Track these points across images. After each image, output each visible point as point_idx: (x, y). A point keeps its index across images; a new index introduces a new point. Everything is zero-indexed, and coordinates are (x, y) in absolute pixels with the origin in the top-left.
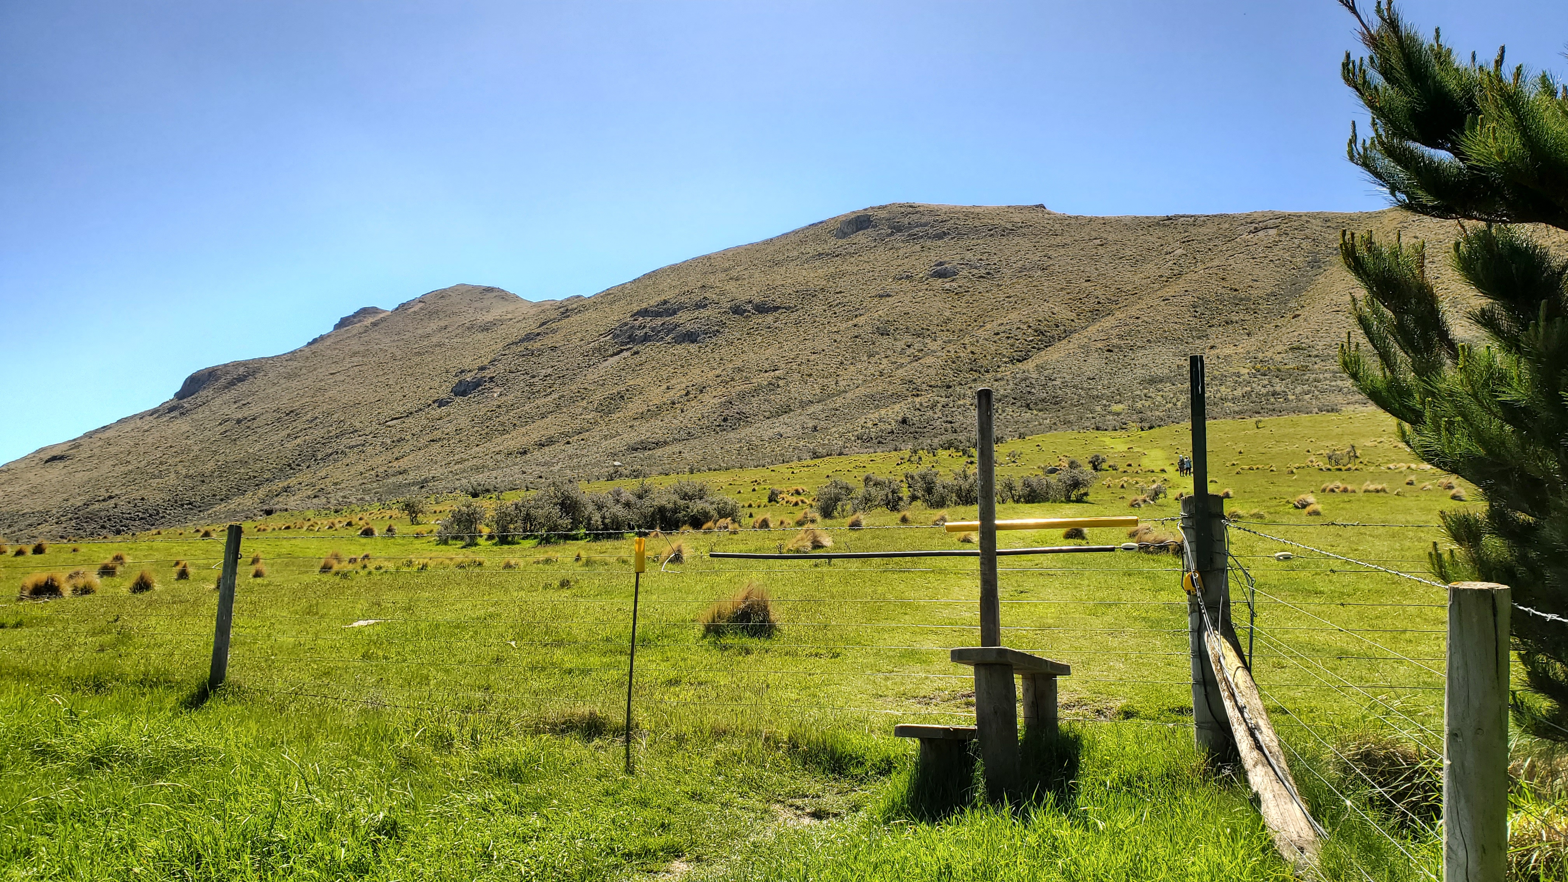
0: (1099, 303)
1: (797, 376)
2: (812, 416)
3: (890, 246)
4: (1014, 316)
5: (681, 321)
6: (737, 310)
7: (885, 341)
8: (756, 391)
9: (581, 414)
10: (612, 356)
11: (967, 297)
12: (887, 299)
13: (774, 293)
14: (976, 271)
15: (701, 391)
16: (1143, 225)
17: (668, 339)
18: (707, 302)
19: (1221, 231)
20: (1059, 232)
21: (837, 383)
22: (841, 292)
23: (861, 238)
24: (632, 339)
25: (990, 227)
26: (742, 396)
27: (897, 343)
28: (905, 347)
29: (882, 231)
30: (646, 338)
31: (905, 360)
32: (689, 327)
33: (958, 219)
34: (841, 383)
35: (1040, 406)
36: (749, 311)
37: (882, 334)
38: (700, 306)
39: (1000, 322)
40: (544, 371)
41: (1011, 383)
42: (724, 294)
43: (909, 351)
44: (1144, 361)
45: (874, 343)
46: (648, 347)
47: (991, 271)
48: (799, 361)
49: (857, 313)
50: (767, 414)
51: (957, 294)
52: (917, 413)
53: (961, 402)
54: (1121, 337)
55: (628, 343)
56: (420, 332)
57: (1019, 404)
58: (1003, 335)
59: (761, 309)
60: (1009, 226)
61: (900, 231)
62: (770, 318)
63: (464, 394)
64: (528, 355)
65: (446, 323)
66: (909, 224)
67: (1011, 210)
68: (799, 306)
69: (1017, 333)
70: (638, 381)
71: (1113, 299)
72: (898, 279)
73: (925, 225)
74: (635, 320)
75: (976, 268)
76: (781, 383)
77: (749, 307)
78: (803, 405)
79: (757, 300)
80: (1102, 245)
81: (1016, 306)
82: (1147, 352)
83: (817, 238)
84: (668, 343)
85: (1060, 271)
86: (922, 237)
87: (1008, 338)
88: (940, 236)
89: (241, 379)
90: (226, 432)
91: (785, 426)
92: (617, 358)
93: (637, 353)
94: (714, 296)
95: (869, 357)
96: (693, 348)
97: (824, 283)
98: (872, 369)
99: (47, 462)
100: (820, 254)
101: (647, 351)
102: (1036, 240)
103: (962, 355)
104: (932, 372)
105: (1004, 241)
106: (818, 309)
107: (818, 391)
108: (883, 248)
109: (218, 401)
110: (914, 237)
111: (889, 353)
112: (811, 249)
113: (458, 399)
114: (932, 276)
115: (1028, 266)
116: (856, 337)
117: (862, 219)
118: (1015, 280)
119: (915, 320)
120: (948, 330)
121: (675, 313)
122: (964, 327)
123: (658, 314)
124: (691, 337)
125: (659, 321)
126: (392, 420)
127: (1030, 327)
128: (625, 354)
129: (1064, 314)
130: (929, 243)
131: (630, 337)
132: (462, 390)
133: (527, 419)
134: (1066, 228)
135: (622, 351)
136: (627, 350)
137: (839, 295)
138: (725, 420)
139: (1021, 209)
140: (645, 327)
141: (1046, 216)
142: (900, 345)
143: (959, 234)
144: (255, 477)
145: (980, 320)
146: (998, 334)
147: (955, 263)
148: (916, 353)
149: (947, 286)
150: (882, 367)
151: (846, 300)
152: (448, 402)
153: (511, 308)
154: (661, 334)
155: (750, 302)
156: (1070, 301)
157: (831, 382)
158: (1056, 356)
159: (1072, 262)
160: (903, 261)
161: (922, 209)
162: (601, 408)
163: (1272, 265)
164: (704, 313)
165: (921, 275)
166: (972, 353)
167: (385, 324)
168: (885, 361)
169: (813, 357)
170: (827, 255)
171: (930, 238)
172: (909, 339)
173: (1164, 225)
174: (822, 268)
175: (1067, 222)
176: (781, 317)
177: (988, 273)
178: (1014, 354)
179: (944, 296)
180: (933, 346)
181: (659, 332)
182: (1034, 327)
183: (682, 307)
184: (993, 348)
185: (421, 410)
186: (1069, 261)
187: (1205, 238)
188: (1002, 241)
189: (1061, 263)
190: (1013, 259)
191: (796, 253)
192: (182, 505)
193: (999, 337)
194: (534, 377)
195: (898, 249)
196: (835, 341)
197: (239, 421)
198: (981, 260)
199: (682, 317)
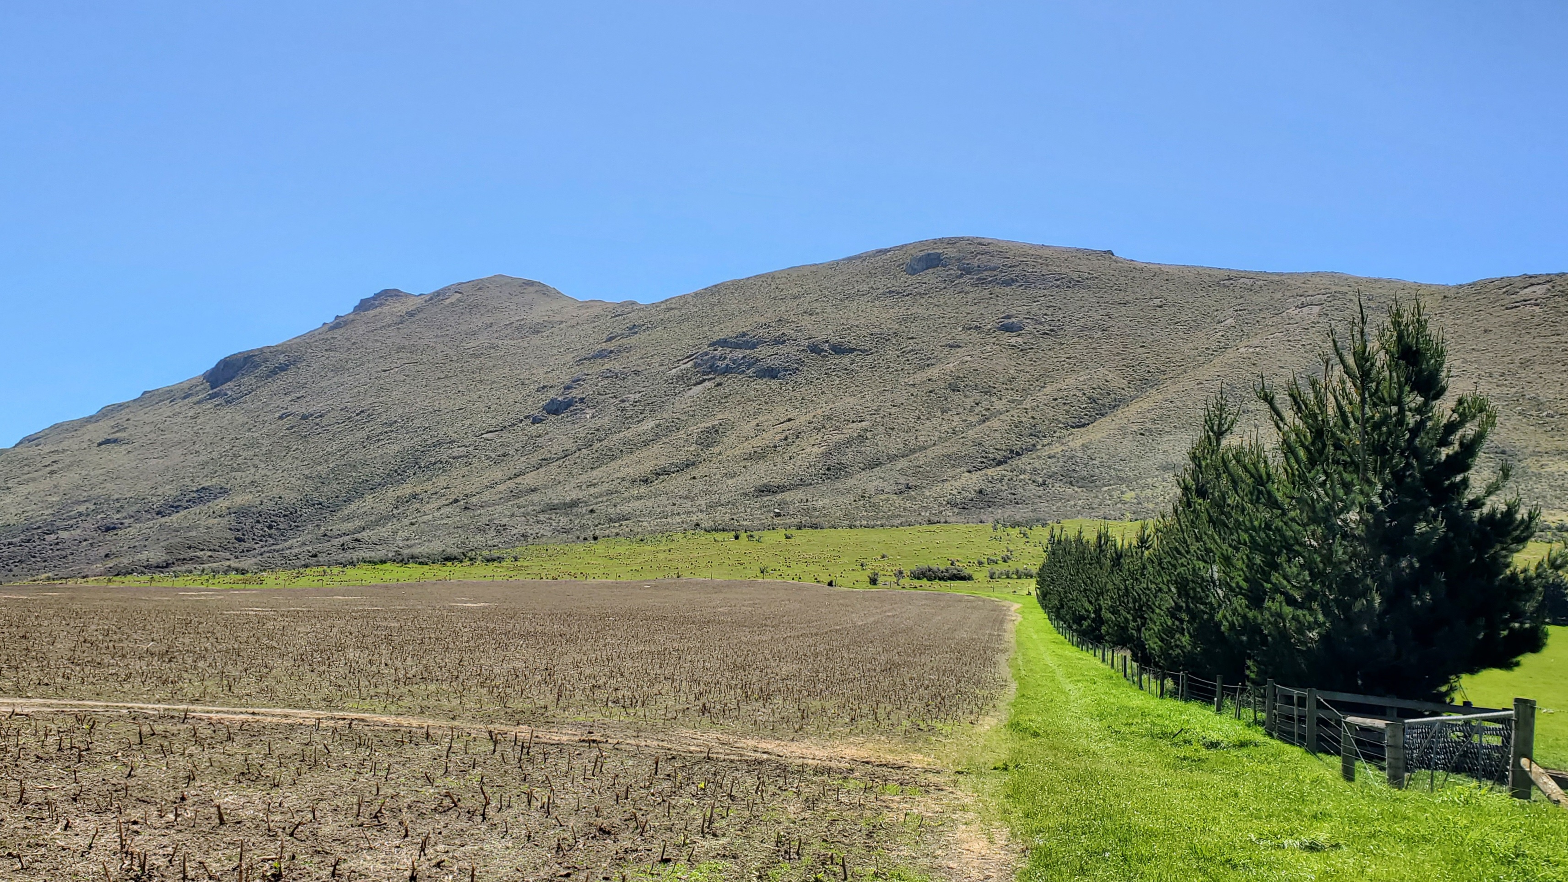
0: (1149, 372)
1: (881, 429)
2: (902, 472)
3: (958, 290)
4: (1071, 381)
5: (761, 356)
6: (815, 349)
7: (956, 397)
8: (849, 442)
9: (684, 446)
10: (695, 385)
11: (1031, 355)
12: (958, 350)
13: (849, 334)
14: (1041, 327)
15: (798, 437)
16: (1204, 285)
17: (750, 372)
18: (786, 338)
19: (1272, 302)
20: (1123, 287)
21: (916, 438)
22: (912, 338)
23: (930, 277)
24: (713, 369)
25: (1057, 277)
26: (838, 446)
27: (967, 400)
28: (973, 404)
29: (952, 272)
30: (727, 370)
31: (973, 419)
32: (770, 362)
33: (1027, 265)
34: (920, 438)
35: (1080, 484)
36: (826, 351)
37: (954, 390)
38: (779, 341)
39: (1059, 386)
40: (632, 396)
41: (1061, 460)
42: (800, 331)
43: (978, 409)
44: (1165, 447)
45: (946, 399)
46: (730, 378)
47: (1055, 328)
48: (882, 413)
49: (928, 362)
50: (861, 465)
51: (1022, 350)
52: (990, 485)
53: (1022, 477)
54: (1154, 421)
55: (710, 373)
56: (464, 327)
57: (1065, 480)
58: (1060, 400)
59: (839, 350)
60: (1075, 276)
61: (969, 273)
62: (846, 360)
63: (556, 412)
64: (612, 377)
65: (491, 320)
66: (979, 266)
67: (1080, 255)
68: (875, 350)
69: (1073, 400)
70: (727, 415)
71: (1163, 368)
72: (967, 328)
73: (994, 269)
74: (715, 350)
75: (1041, 323)
76: (869, 435)
77: (826, 347)
78: (892, 458)
79: (834, 340)
80: (1160, 307)
81: (1075, 368)
82: (1171, 437)
83: (886, 271)
84: (750, 377)
85: (1119, 333)
86: (990, 282)
87: (1065, 404)
88: (1008, 283)
89: (283, 368)
90: (292, 427)
91: (881, 480)
92: (700, 387)
93: (719, 384)
94: (792, 332)
95: (943, 412)
96: (774, 384)
97: (897, 326)
98: (945, 427)
99: (100, 445)
100: (890, 292)
101: (731, 383)
102: (1101, 294)
103: (1024, 419)
104: (998, 435)
105: (1069, 293)
106: (892, 354)
107: (901, 446)
108: (952, 289)
109: (266, 391)
110: (982, 281)
111: (961, 410)
112: (882, 283)
113: (552, 418)
114: (999, 329)
115: (1090, 324)
116: (931, 392)
117: (932, 257)
118: (1076, 339)
119: (983, 377)
120: (1012, 389)
121: (754, 346)
122: (1027, 386)
123: (738, 346)
124: (771, 373)
125: (739, 354)
126: (487, 432)
127: (1085, 394)
128: (707, 384)
129: (1117, 381)
130: (997, 289)
131: (711, 367)
132: (555, 409)
133: (631, 446)
134: (1130, 283)
135: (704, 380)
136: (710, 380)
137: (911, 341)
138: (829, 469)
139: (1089, 253)
140: (725, 358)
141: (1114, 265)
142: (969, 402)
143: (1027, 282)
144: (367, 481)
145: (1043, 380)
146: (1056, 399)
147: (1021, 317)
148: (984, 412)
149: (1013, 341)
150: (954, 424)
151: (918, 347)
152: (542, 420)
153: (555, 306)
154: (743, 367)
155: (827, 342)
156: (1124, 368)
157: (910, 437)
158: (1099, 436)
159: (1131, 324)
160: (972, 308)
161: (991, 248)
162: (700, 441)
163: (1302, 350)
164: (783, 349)
165: (989, 327)
166: (1033, 418)
167: (421, 315)
168: (956, 418)
169: (893, 410)
170: (898, 293)
171: (998, 283)
172: (977, 396)
173: (1224, 286)
174: (893, 308)
175: (1132, 274)
176: (857, 360)
177: (1052, 330)
178: (1068, 420)
179: (1010, 352)
180: (999, 405)
181: (740, 365)
182: (1088, 395)
183: (761, 342)
184: (1052, 414)
185: (514, 425)
186: (1128, 322)
187: (1256, 308)
188: (1068, 293)
189: (1121, 324)
190: (1077, 315)
191: (865, 287)
192: (314, 505)
193: (1056, 402)
194: (623, 401)
195: (967, 293)
196: (912, 395)
197: (304, 417)
198: (1046, 315)
199: (762, 352)
